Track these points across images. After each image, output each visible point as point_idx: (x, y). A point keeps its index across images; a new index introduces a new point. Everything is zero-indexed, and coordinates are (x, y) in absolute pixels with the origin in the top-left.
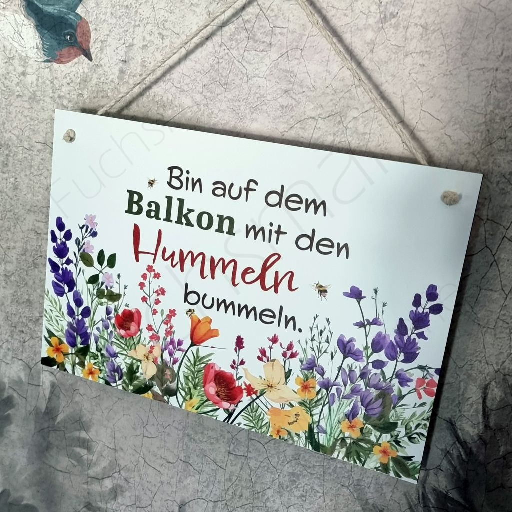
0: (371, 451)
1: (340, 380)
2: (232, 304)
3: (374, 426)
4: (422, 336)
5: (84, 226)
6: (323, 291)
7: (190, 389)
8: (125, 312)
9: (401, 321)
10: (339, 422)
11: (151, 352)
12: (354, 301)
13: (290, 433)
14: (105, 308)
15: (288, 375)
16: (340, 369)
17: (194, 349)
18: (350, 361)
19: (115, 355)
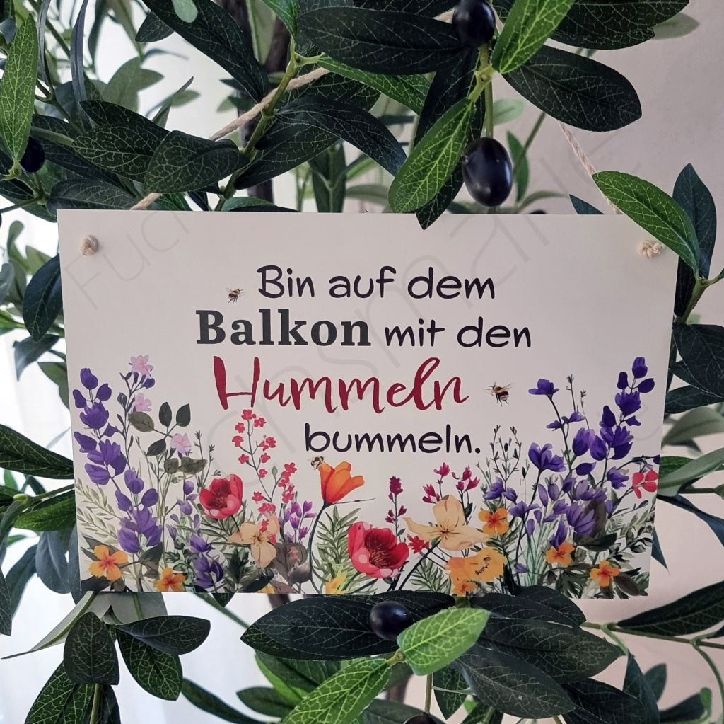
0: (587, 576)
1: (538, 501)
2: (378, 437)
3: (587, 546)
4: (633, 422)
5: (129, 375)
6: (501, 394)
7: (330, 565)
8: (214, 484)
9: (606, 409)
10: (543, 553)
11: (263, 530)
12: (545, 397)
13: (479, 585)
14: (181, 483)
15: (467, 512)
16: (536, 486)
17: (330, 510)
18: (547, 473)
19: (208, 547)
